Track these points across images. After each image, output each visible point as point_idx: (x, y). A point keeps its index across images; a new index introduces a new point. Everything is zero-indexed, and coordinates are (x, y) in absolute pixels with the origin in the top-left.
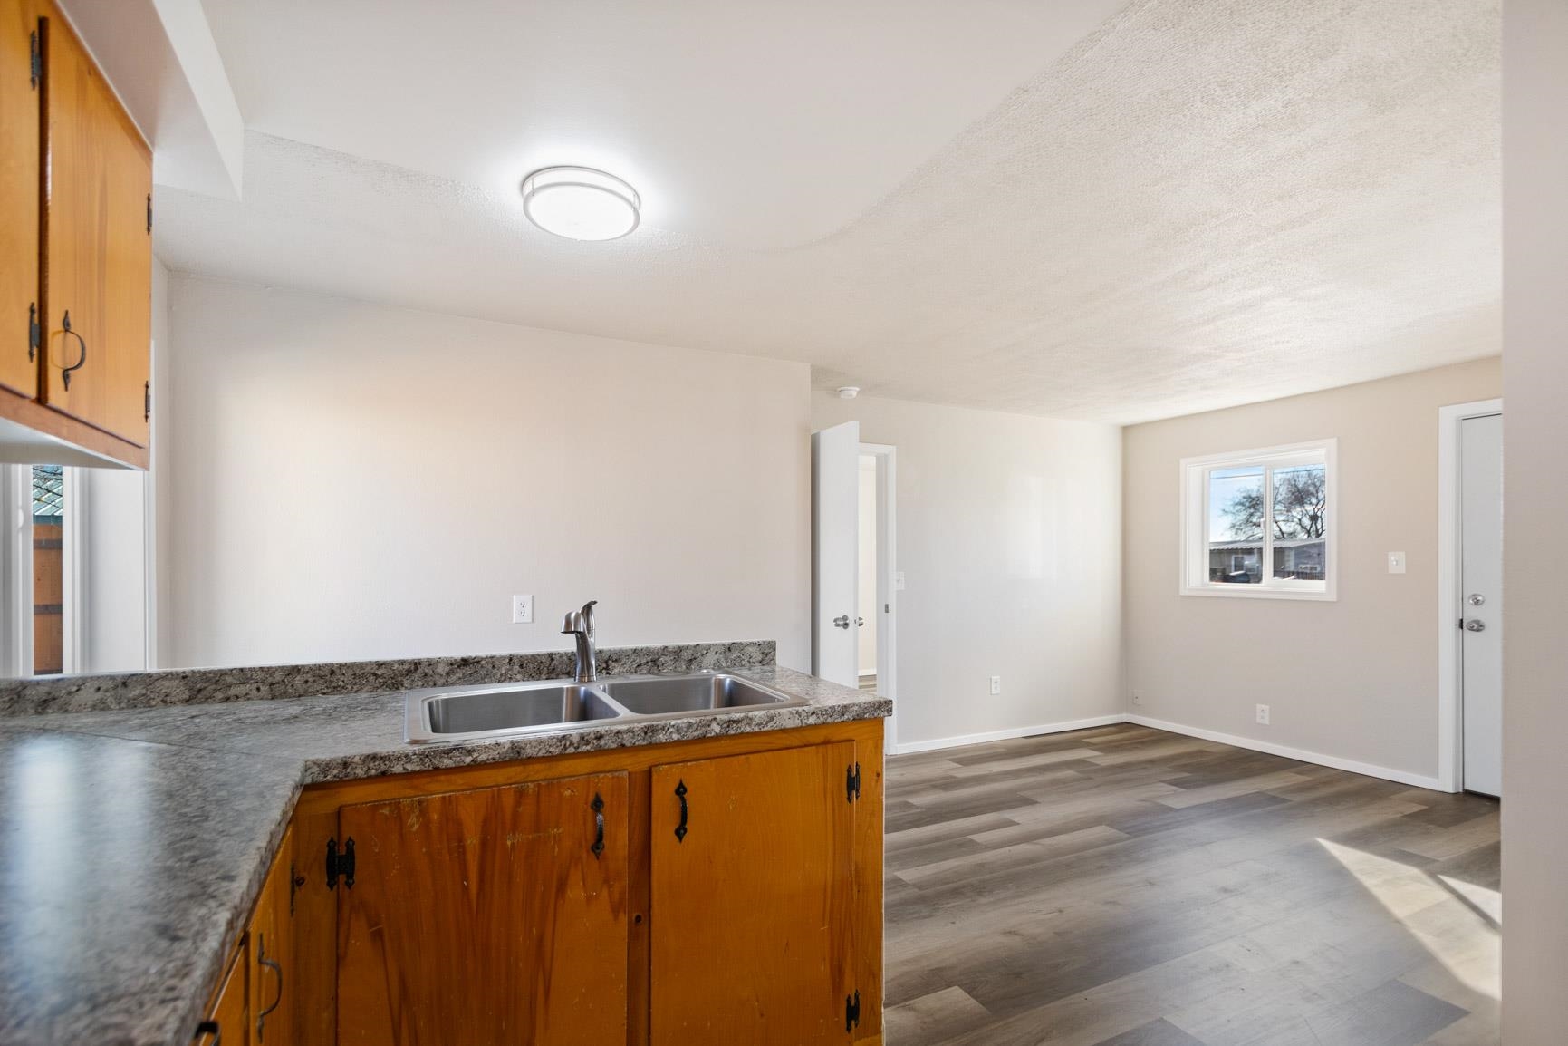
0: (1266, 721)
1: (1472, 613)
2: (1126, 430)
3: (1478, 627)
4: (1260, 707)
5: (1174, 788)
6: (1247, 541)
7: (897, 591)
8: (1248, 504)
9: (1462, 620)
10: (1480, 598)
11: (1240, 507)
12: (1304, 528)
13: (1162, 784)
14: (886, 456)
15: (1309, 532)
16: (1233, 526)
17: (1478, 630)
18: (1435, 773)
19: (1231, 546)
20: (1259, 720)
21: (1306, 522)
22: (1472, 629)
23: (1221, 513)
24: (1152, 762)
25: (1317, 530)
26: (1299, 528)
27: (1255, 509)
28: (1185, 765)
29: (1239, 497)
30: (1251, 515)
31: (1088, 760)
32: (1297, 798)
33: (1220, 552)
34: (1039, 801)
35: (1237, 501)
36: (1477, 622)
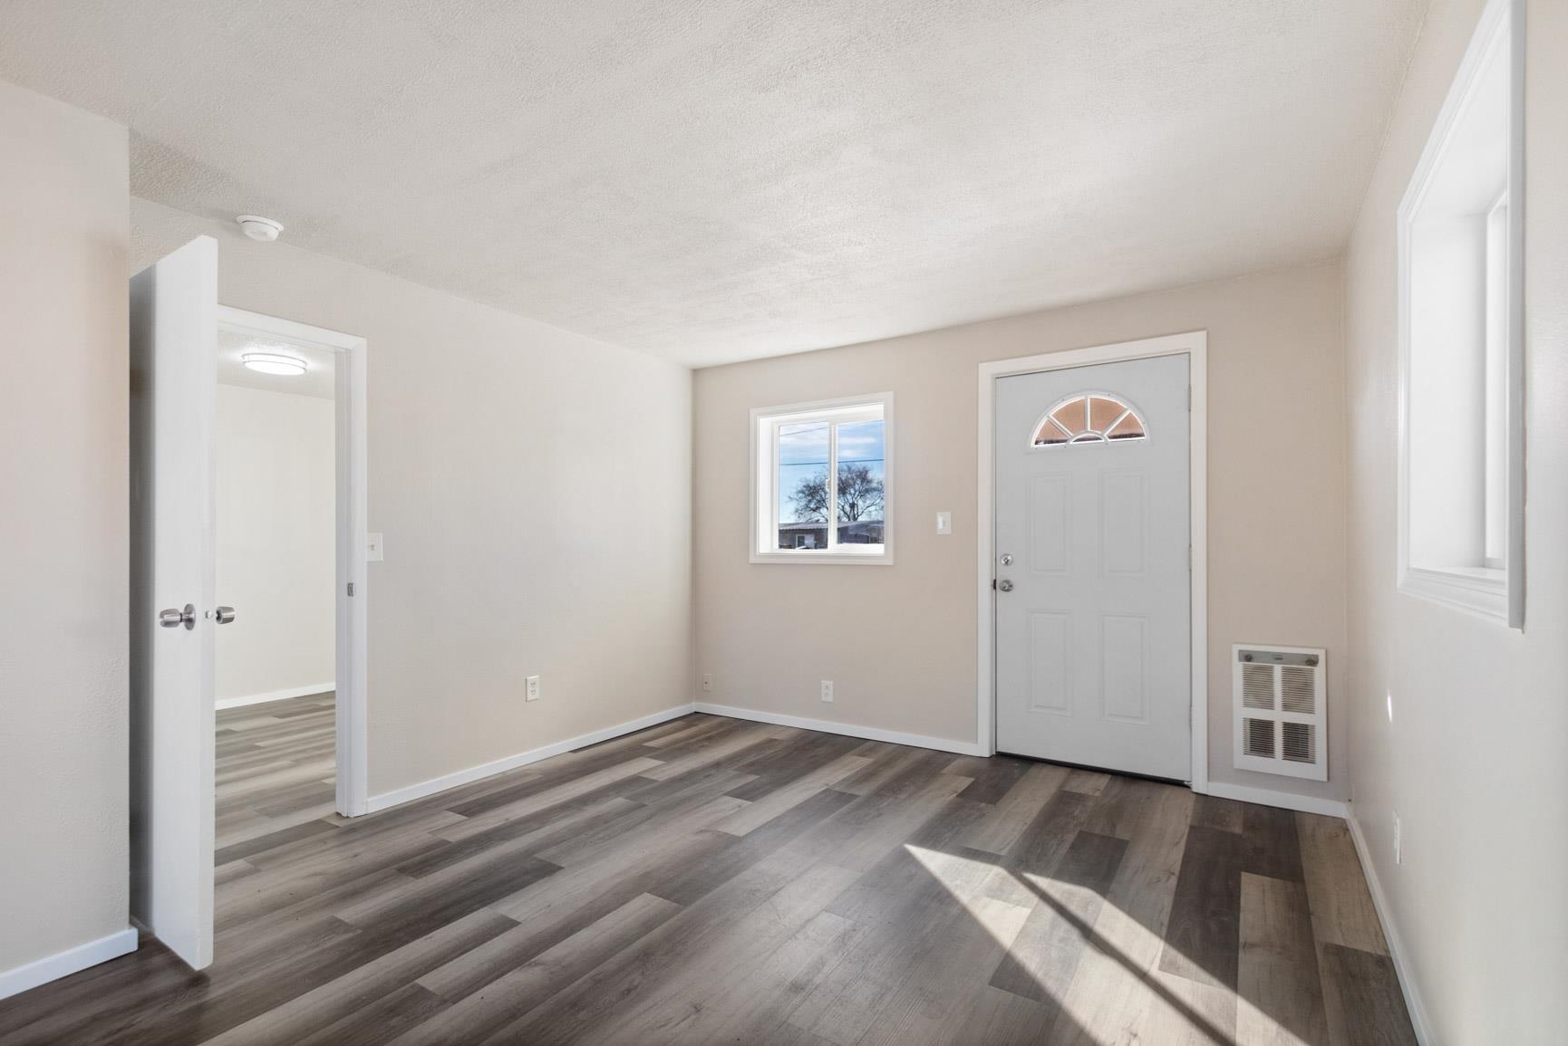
0: (830, 699)
1: (1004, 573)
2: (696, 372)
3: (1008, 587)
4: (825, 683)
5: (739, 801)
6: (807, 522)
7: (368, 562)
8: (807, 492)
9: (995, 581)
10: (1009, 558)
11: (801, 495)
12: (845, 513)
13: (727, 798)
14: (348, 351)
15: (849, 517)
16: (797, 511)
17: (1008, 590)
18: (974, 738)
19: (795, 527)
20: (824, 699)
21: (848, 508)
22: (1004, 589)
23: (788, 499)
24: (717, 765)
25: (854, 515)
26: (842, 513)
27: (813, 497)
28: (752, 764)
29: (800, 486)
30: (810, 501)
31: (646, 776)
32: (863, 791)
33: (787, 531)
34: (563, 865)
35: (799, 489)
36: (1007, 582)
